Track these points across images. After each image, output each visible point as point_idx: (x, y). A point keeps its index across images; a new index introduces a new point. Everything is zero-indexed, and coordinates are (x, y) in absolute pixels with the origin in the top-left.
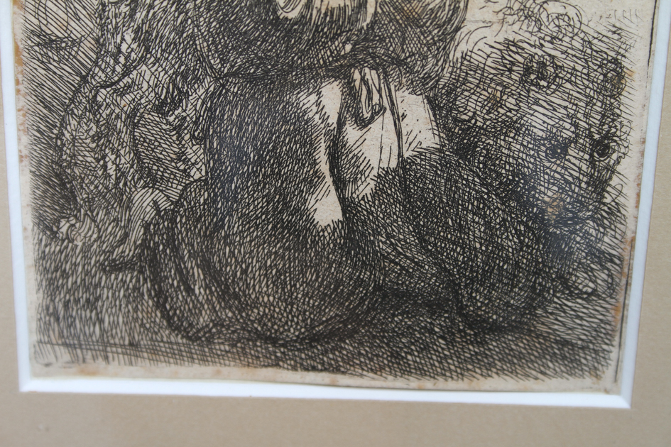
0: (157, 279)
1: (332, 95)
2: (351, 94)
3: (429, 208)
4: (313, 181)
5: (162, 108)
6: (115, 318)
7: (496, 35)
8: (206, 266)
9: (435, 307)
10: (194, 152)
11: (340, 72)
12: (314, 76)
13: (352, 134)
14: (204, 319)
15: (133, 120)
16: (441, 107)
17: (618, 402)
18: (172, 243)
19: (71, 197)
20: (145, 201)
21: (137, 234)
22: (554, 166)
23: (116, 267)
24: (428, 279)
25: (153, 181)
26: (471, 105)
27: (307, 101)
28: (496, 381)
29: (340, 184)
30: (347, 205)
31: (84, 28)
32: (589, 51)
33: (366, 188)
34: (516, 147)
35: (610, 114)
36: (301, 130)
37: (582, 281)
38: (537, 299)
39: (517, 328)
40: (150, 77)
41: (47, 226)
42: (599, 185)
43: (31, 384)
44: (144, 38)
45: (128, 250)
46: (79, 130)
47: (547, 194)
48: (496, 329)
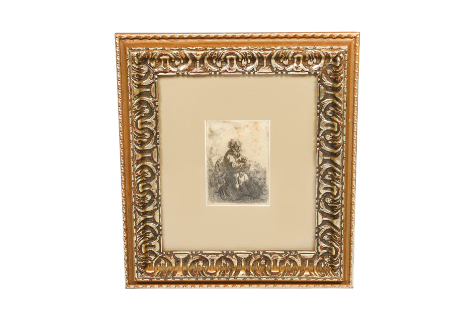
0: (220, 194)
1: (238, 175)
2: (240, 174)
3: (248, 186)
4: (236, 183)
5: (221, 176)
6: (216, 198)
7: (253, 169)
8: (225, 192)
9: (249, 196)
10: (224, 181)
11: (239, 172)
12: (236, 173)
13: (240, 178)
14: (225, 198)
15: (218, 177)
16: (249, 175)
17: (269, 206)
18: (222, 190)
19: (212, 185)
20: (219, 186)
21: (218, 189)
22: (260, 181)
23: (217, 192)
24: (248, 193)
25: (220, 183)
26: (251, 175)
27: (235, 175)
28: (256, 204)
29: (239, 183)
30: (240, 185)
31: (214, 169)
32: (262, 170)
33: (241, 184)
34: (256, 180)
35: (265, 176)
36: (235, 178)
37: (264, 193)
38: (259, 195)
39: (257, 198)
40: (220, 173)
41: (209, 189)
42: (265, 183)
43: (207, 205)
44: (219, 170)
45: (218, 191)
46: (213, 179)
47: (260, 184)
48: (255, 198)
